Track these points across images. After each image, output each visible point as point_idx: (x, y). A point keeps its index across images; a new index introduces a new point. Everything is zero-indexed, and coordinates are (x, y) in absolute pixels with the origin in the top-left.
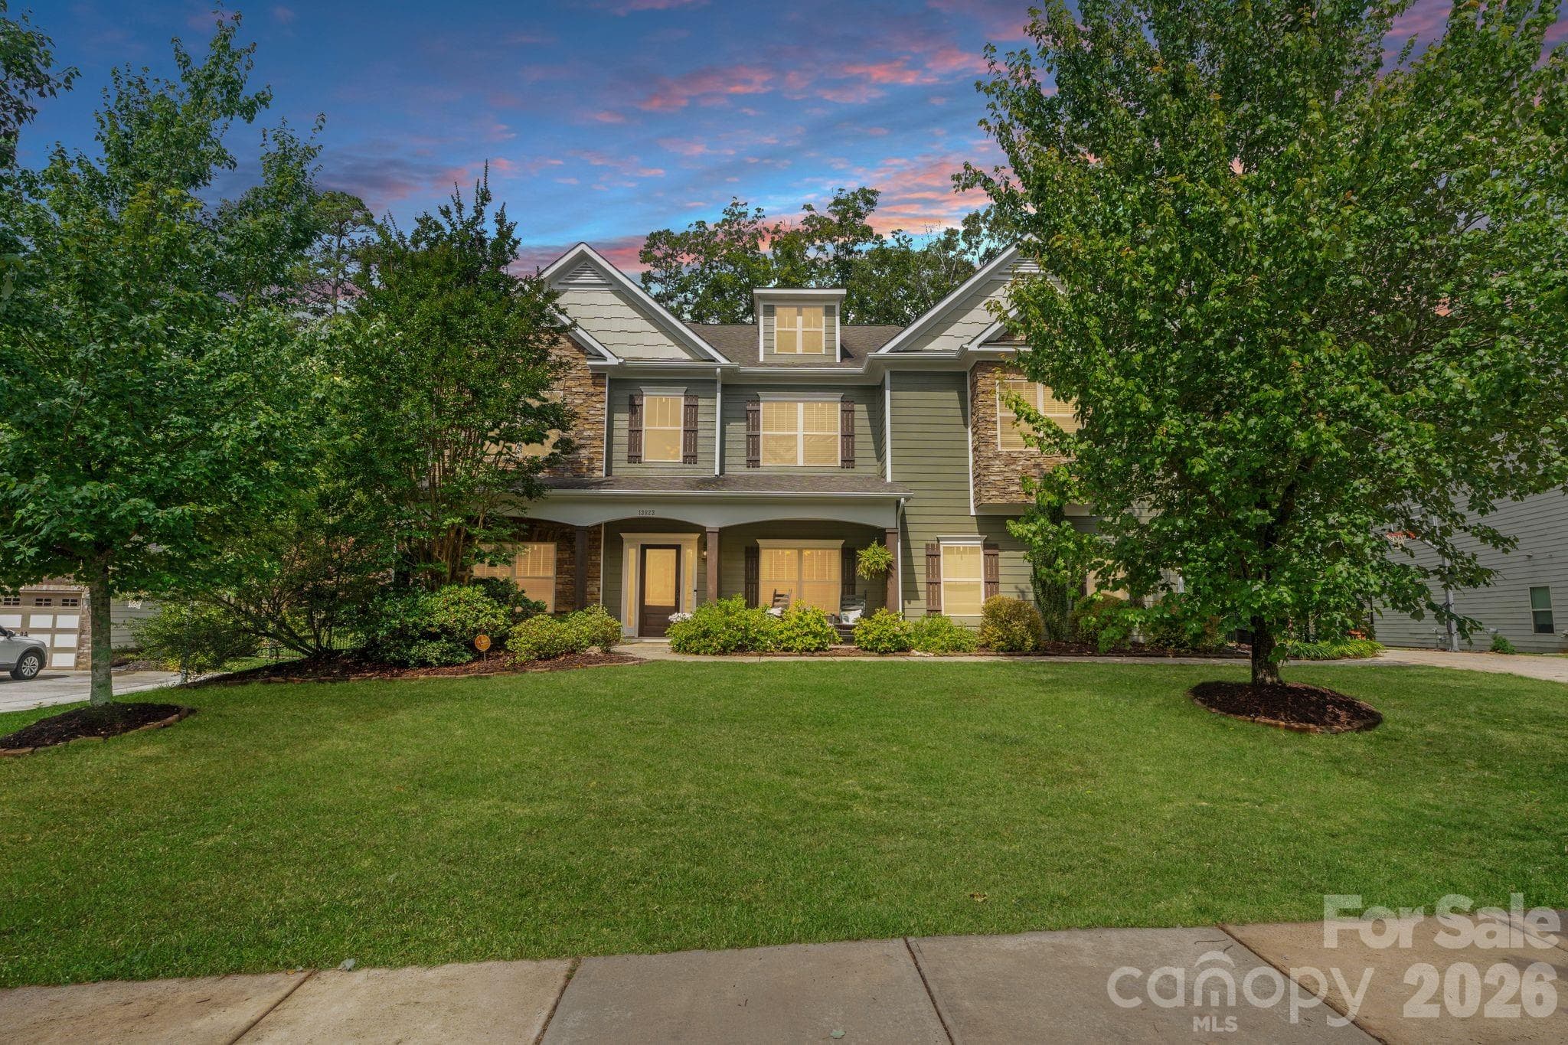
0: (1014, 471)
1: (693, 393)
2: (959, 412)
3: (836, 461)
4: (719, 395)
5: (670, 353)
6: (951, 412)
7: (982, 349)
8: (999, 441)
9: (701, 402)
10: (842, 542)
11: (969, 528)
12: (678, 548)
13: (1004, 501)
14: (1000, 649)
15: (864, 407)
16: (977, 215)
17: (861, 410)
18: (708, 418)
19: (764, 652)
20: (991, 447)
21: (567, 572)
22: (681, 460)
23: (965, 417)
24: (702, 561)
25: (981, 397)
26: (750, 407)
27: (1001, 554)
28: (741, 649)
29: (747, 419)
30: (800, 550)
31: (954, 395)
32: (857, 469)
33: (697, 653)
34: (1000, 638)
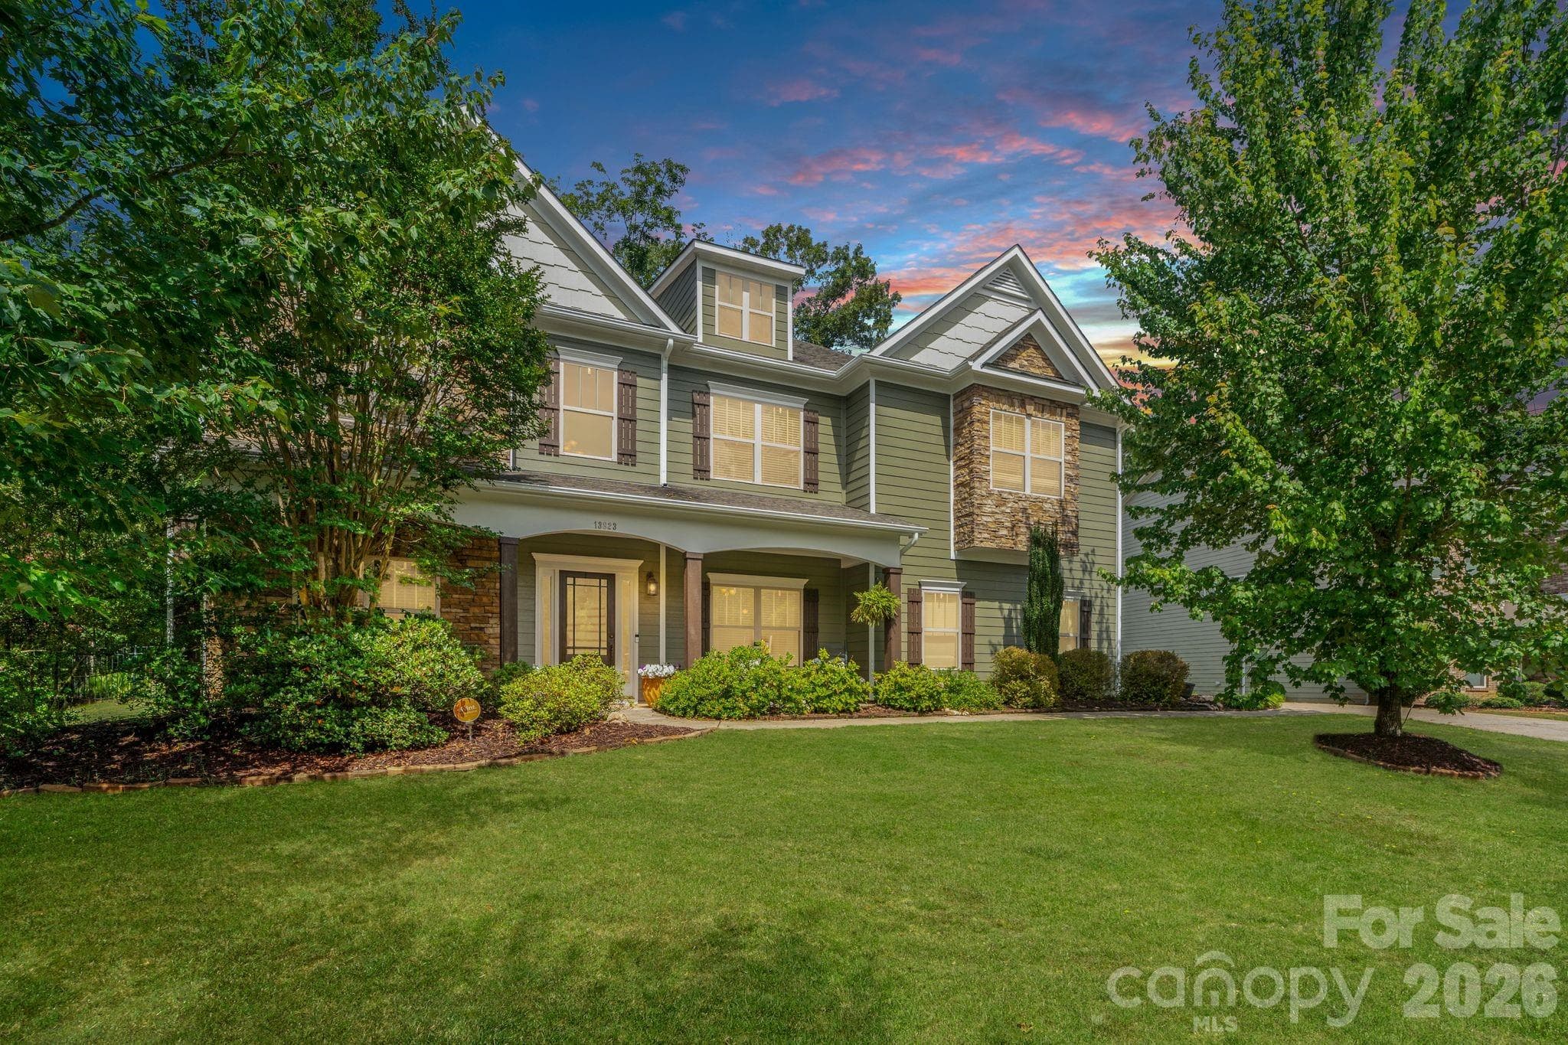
0: (1003, 512)
1: (631, 368)
2: (942, 441)
3: (797, 483)
4: (665, 376)
5: (598, 305)
6: (933, 439)
7: (985, 370)
8: (991, 477)
9: (640, 382)
10: (802, 582)
11: (946, 573)
12: (611, 578)
13: (994, 545)
14: (1025, 707)
15: (828, 421)
16: (779, 229)
17: (825, 424)
18: (650, 405)
19: (798, 713)
20: (984, 484)
21: (459, 605)
22: (615, 458)
23: (947, 446)
24: (646, 597)
25: (977, 425)
26: (697, 398)
27: (978, 604)
28: (773, 712)
29: (694, 415)
30: (757, 590)
31: (937, 420)
32: (821, 495)
33: (718, 718)
34: (1027, 694)
